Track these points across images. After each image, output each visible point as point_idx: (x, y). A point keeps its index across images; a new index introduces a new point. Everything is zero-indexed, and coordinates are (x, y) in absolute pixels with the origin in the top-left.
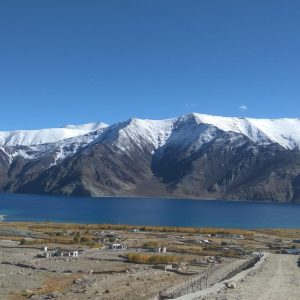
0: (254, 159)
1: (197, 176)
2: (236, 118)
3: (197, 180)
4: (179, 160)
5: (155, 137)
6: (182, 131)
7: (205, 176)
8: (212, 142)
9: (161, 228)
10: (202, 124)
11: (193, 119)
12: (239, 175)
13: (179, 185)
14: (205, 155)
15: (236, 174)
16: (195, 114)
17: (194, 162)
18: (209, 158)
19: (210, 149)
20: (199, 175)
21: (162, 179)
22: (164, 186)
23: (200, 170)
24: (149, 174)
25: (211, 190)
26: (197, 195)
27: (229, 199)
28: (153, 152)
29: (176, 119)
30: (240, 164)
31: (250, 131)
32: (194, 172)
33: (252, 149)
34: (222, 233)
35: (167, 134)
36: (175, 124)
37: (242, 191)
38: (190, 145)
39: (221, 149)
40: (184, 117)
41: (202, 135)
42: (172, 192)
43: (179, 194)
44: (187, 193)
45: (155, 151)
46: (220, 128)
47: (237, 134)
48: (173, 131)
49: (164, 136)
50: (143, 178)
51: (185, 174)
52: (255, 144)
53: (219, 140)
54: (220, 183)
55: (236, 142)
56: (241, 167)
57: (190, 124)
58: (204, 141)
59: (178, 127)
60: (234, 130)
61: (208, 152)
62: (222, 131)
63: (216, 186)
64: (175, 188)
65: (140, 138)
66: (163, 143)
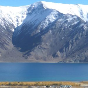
0: (85, 33)
1: (45, 46)
2: (72, 5)
3: (45, 49)
4: (32, 35)
5: (15, 19)
6: (34, 15)
7: (51, 46)
8: (56, 21)
9: (8, 83)
10: (48, 9)
11: (41, 6)
12: (75, 45)
13: (32, 53)
14: (51, 31)
15: (72, 44)
16: (43, 2)
17: (42, 36)
18: (53, 33)
19: (54, 27)
20: (47, 45)
21: (20, 49)
22: (21, 54)
23: (47, 42)
24: (11, 46)
25: (55, 56)
26: (45, 60)
27: (68, 62)
28: (13, 30)
29: (30, 6)
30: (75, 37)
31: (82, 14)
32: (43, 43)
33: (83, 26)
34: (56, 85)
35: (23, 17)
36: (29, 10)
37: (77, 56)
38: (39, 24)
39: (61, 27)
40: (35, 5)
41: (48, 17)
42: (27, 58)
43: (32, 59)
44: (38, 58)
45: (15, 29)
46: (61, 12)
47: (72, 16)
48: (27, 14)
49: (21, 18)
50: (6, 49)
51: (36, 45)
52: (85, 23)
53: (60, 20)
54: (61, 51)
55: (72, 21)
56: (76, 39)
57: (39, 9)
58: (49, 21)
59: (31, 11)
60: (70, 13)
61: (52, 29)
62: (62, 14)
63: (58, 53)
64: (29, 55)
65: (4, 19)
66: (21, 23)
